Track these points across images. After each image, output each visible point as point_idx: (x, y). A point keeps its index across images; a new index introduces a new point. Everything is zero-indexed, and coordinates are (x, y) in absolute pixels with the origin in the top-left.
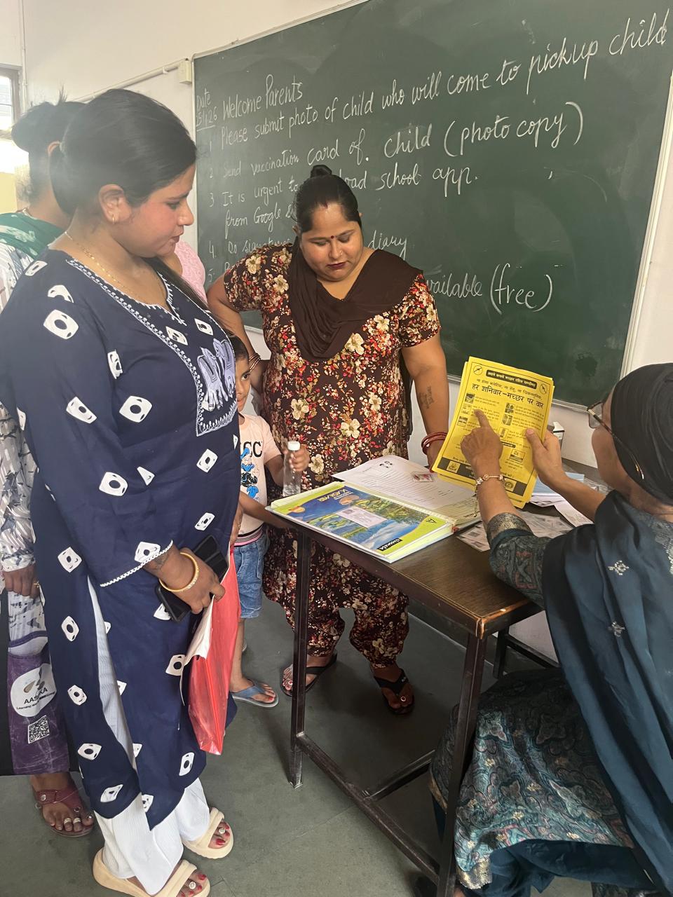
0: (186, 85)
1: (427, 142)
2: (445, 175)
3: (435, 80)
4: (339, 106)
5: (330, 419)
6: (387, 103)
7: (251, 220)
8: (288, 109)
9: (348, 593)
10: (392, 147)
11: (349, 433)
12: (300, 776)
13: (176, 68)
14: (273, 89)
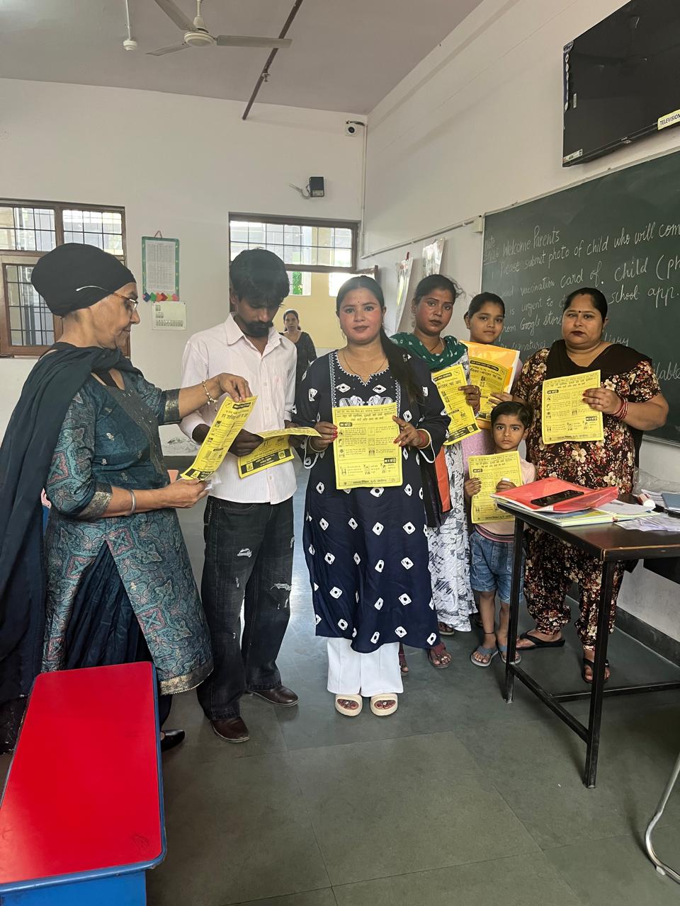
0: (479, 234)
1: (645, 270)
2: (656, 293)
3: (651, 228)
4: (584, 246)
5: (565, 448)
6: (617, 243)
7: (518, 327)
8: (549, 249)
9: (568, 566)
10: (620, 273)
11: (578, 458)
12: (511, 695)
13: (472, 222)
14: (539, 235)
